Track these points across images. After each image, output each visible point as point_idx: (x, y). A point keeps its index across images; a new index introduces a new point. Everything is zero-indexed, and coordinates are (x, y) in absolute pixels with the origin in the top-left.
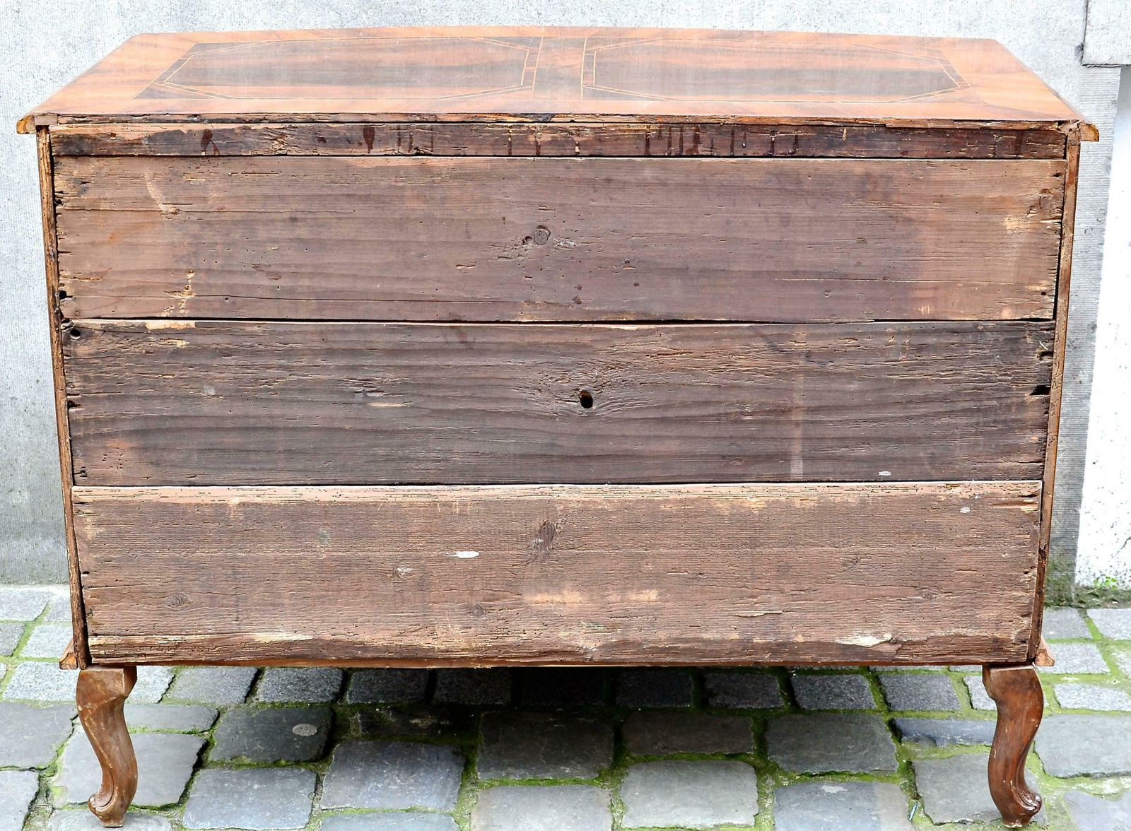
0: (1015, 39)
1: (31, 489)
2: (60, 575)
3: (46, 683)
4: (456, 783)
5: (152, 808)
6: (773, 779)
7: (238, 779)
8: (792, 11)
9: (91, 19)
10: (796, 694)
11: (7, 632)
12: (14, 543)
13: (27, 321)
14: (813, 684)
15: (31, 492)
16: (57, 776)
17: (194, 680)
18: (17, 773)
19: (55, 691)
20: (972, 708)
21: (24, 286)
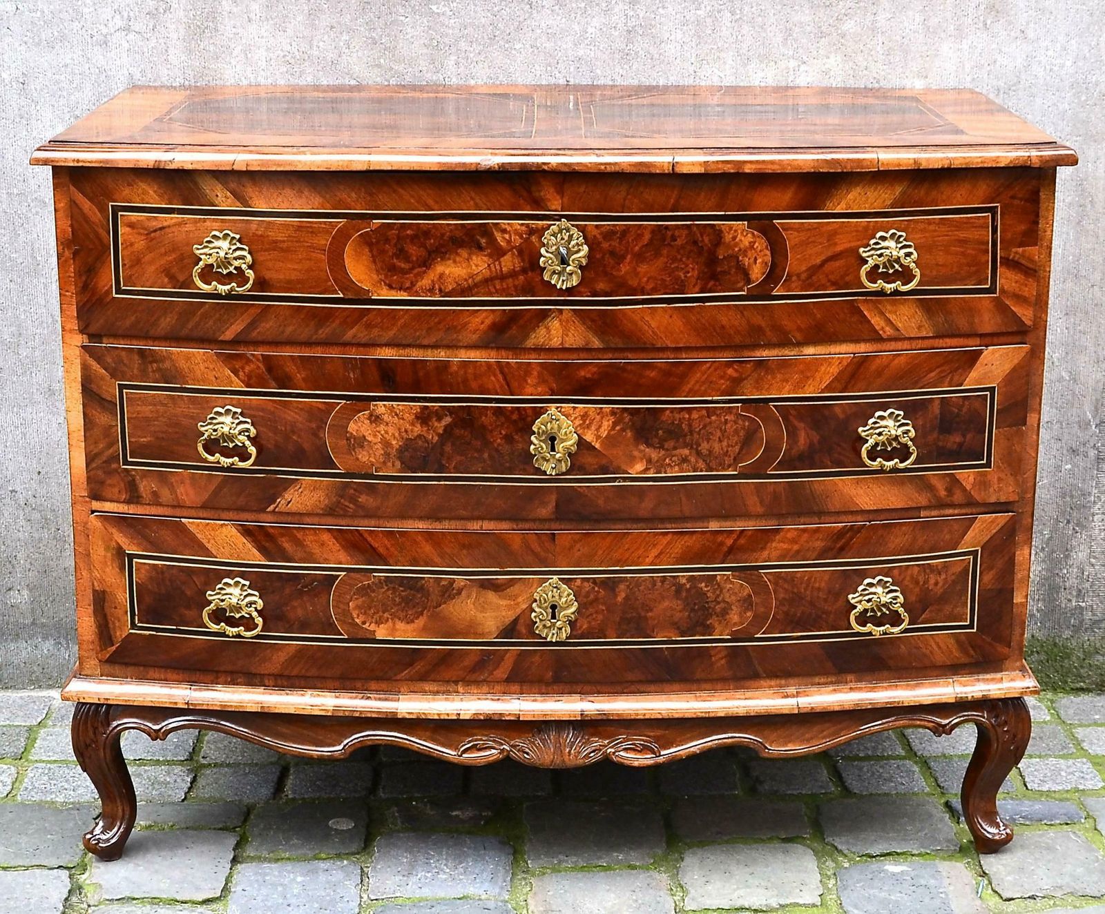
0: (1054, 104)
1: (31, 588)
2: (61, 678)
3: (61, 784)
4: (507, 871)
5: (194, 903)
6: (833, 861)
7: (279, 872)
8: (827, 77)
9: (101, 90)
10: (844, 780)
11: (11, 735)
12: (12, 646)
13: (29, 410)
14: (861, 769)
15: (31, 591)
16: (87, 874)
17: (217, 778)
18: (46, 872)
19: (72, 792)
20: (1027, 788)
21: (26, 372)
